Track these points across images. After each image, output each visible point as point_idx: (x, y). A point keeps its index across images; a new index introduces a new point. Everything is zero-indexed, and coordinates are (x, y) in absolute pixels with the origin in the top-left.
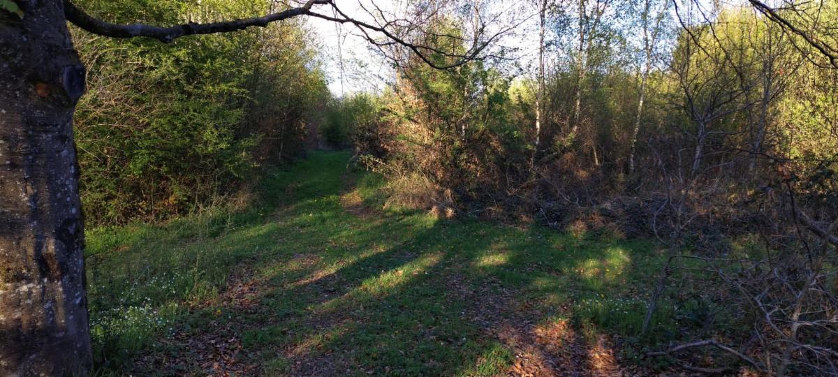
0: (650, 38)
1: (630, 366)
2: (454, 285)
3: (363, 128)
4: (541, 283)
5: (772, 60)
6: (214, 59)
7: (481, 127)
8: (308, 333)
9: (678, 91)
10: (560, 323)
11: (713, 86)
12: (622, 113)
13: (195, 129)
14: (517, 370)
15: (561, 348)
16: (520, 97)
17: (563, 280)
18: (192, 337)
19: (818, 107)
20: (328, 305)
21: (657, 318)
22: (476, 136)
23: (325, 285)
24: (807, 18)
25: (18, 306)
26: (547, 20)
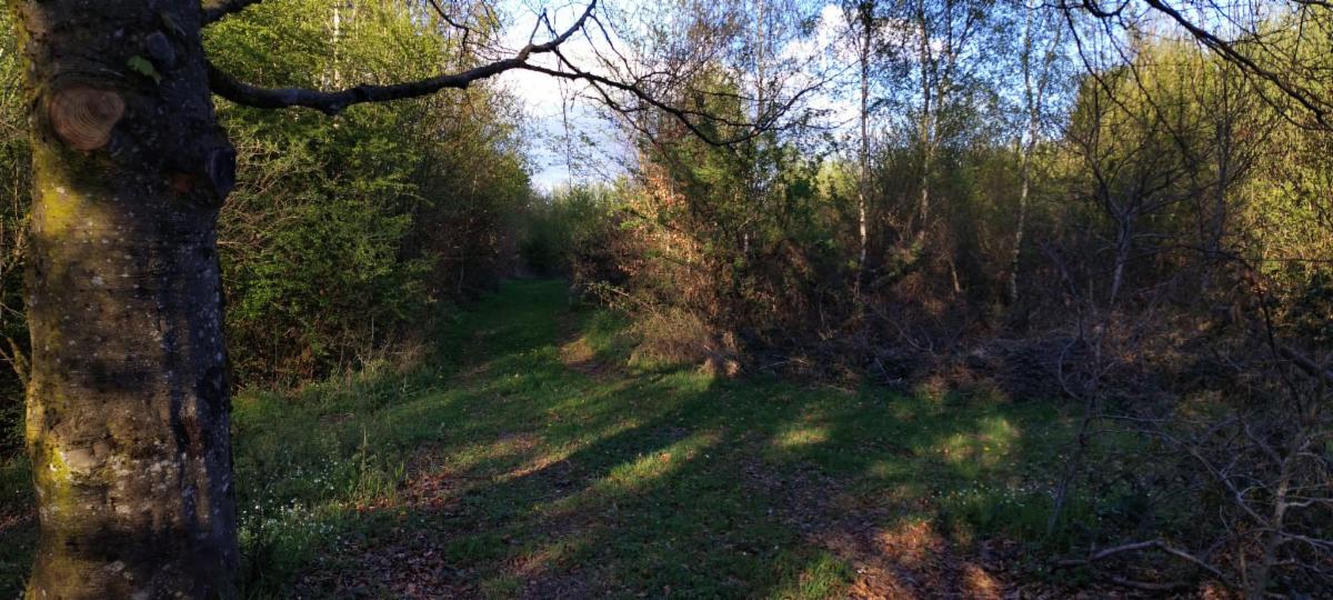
0: (1035, 90)
1: (1031, 582)
2: (751, 473)
3: (587, 243)
4: (882, 469)
5: (1230, 121)
6: (367, 139)
7: (775, 234)
8: (542, 542)
9: (1083, 172)
10: (919, 524)
11: (1138, 163)
12: (996, 208)
13: (340, 246)
14: (861, 592)
15: (923, 559)
16: (832, 188)
17: (916, 465)
18: (370, 550)
19: (1307, 193)
20: (563, 503)
21: (1069, 513)
22: (768, 249)
23: (554, 476)
24: (1279, 55)
25: (148, 493)
26: (872, 67)
